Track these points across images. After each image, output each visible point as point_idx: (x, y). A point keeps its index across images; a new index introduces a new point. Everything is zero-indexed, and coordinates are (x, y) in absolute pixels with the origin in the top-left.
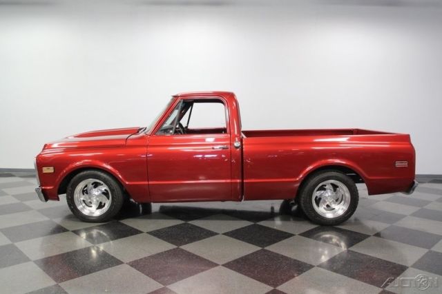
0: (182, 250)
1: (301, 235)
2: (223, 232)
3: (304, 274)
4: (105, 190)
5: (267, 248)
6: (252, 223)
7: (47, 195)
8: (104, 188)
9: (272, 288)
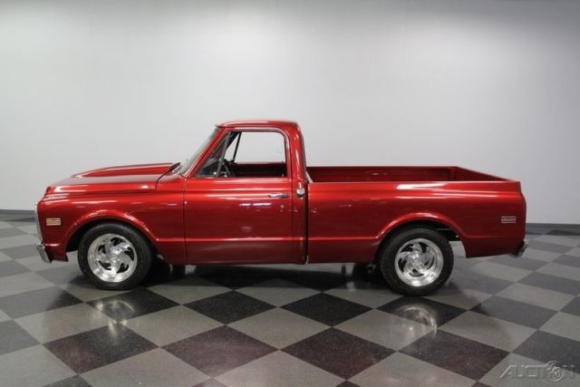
0: (231, 329)
1: (379, 308)
2: (282, 305)
3: (383, 362)
4: (128, 248)
5: (337, 327)
6: (319, 292)
7: (52, 255)
8: (127, 245)
9: (342, 380)
